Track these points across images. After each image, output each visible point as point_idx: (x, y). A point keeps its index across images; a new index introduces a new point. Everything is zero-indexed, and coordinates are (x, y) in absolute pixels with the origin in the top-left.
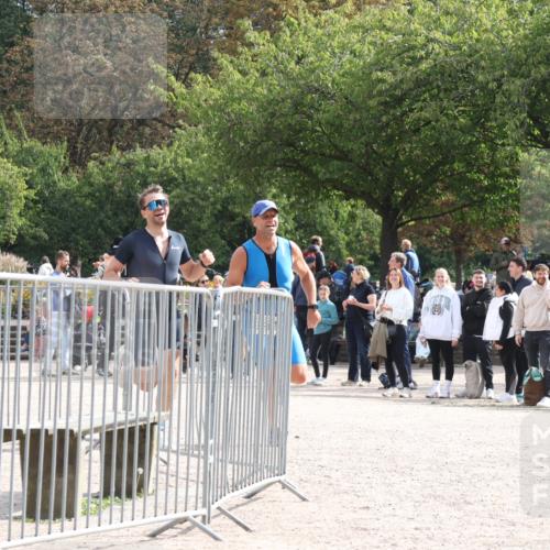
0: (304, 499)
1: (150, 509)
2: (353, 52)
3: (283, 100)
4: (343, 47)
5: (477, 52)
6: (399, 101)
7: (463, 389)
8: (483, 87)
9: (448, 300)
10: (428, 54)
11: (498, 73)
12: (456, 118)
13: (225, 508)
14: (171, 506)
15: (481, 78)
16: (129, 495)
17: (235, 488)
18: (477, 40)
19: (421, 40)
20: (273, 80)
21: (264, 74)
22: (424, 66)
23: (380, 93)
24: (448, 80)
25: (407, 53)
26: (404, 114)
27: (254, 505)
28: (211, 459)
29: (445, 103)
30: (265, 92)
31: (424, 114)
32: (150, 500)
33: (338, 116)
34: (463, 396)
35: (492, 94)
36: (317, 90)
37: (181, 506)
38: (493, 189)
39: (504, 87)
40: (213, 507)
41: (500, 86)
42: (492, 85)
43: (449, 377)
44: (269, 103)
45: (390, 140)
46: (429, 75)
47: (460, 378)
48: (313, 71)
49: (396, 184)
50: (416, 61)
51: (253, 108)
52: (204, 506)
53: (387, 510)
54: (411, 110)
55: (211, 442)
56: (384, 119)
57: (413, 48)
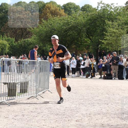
0: (52, 93)
1: (28, 95)
2: (59, 24)
3: (48, 31)
4: (58, 23)
5: (78, 23)
6: (66, 31)
7: (77, 76)
8: (79, 29)
9: (75, 62)
10: (71, 24)
11: (82, 27)
12: (75, 34)
13: (39, 94)
14: (31, 94)
15: (79, 27)
16: (24, 93)
17: (41, 91)
18: (78, 22)
19: (70, 22)
20: (47, 28)
21: (46, 27)
22: (70, 26)
23: (63, 30)
24: (74, 28)
25: (68, 24)
26: (67, 33)
27: (44, 94)
28: (37, 87)
29: (74, 31)
30: (46, 30)
31: (71, 33)
32: (28, 93)
33: (57, 33)
34: (77, 77)
35: (81, 30)
36: (53, 29)
37: (32, 94)
38: (81, 45)
39: (83, 29)
40: (38, 94)
41: (82, 29)
42: (81, 29)
43: (75, 74)
44: (46, 31)
45: (65, 37)
46: (71, 27)
47: (76, 74)
48: (53, 26)
49: (66, 44)
50: (69, 25)
51: (44, 32)
52: (36, 94)
53: (65, 94)
54: (68, 33)
55: (37, 84)
56: (64, 34)
57: (68, 23)
